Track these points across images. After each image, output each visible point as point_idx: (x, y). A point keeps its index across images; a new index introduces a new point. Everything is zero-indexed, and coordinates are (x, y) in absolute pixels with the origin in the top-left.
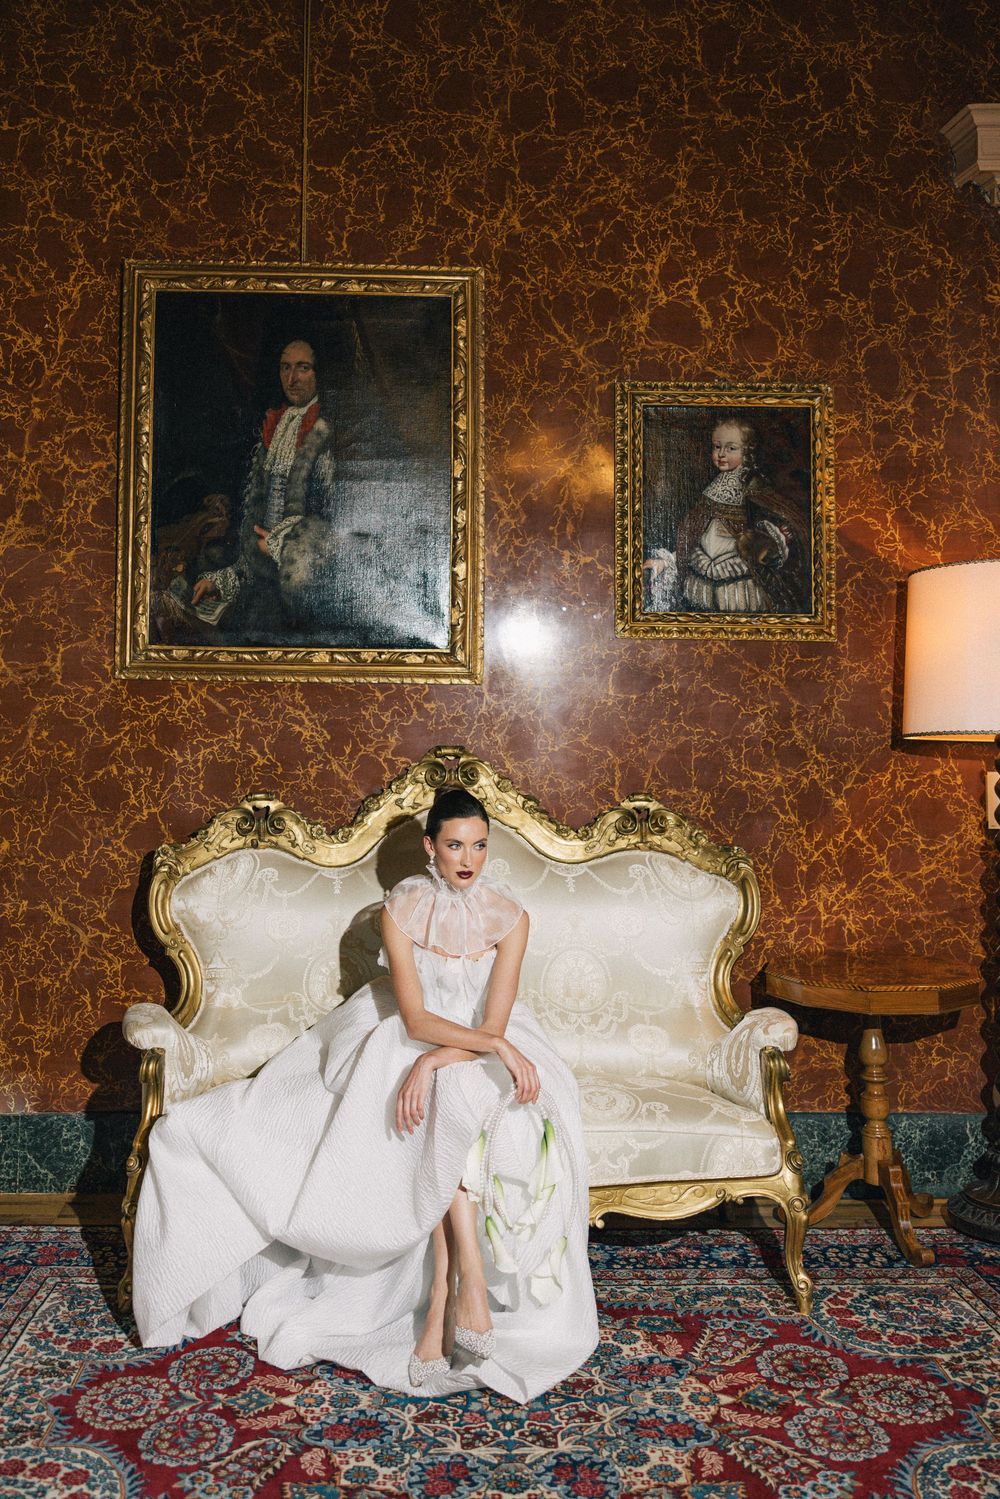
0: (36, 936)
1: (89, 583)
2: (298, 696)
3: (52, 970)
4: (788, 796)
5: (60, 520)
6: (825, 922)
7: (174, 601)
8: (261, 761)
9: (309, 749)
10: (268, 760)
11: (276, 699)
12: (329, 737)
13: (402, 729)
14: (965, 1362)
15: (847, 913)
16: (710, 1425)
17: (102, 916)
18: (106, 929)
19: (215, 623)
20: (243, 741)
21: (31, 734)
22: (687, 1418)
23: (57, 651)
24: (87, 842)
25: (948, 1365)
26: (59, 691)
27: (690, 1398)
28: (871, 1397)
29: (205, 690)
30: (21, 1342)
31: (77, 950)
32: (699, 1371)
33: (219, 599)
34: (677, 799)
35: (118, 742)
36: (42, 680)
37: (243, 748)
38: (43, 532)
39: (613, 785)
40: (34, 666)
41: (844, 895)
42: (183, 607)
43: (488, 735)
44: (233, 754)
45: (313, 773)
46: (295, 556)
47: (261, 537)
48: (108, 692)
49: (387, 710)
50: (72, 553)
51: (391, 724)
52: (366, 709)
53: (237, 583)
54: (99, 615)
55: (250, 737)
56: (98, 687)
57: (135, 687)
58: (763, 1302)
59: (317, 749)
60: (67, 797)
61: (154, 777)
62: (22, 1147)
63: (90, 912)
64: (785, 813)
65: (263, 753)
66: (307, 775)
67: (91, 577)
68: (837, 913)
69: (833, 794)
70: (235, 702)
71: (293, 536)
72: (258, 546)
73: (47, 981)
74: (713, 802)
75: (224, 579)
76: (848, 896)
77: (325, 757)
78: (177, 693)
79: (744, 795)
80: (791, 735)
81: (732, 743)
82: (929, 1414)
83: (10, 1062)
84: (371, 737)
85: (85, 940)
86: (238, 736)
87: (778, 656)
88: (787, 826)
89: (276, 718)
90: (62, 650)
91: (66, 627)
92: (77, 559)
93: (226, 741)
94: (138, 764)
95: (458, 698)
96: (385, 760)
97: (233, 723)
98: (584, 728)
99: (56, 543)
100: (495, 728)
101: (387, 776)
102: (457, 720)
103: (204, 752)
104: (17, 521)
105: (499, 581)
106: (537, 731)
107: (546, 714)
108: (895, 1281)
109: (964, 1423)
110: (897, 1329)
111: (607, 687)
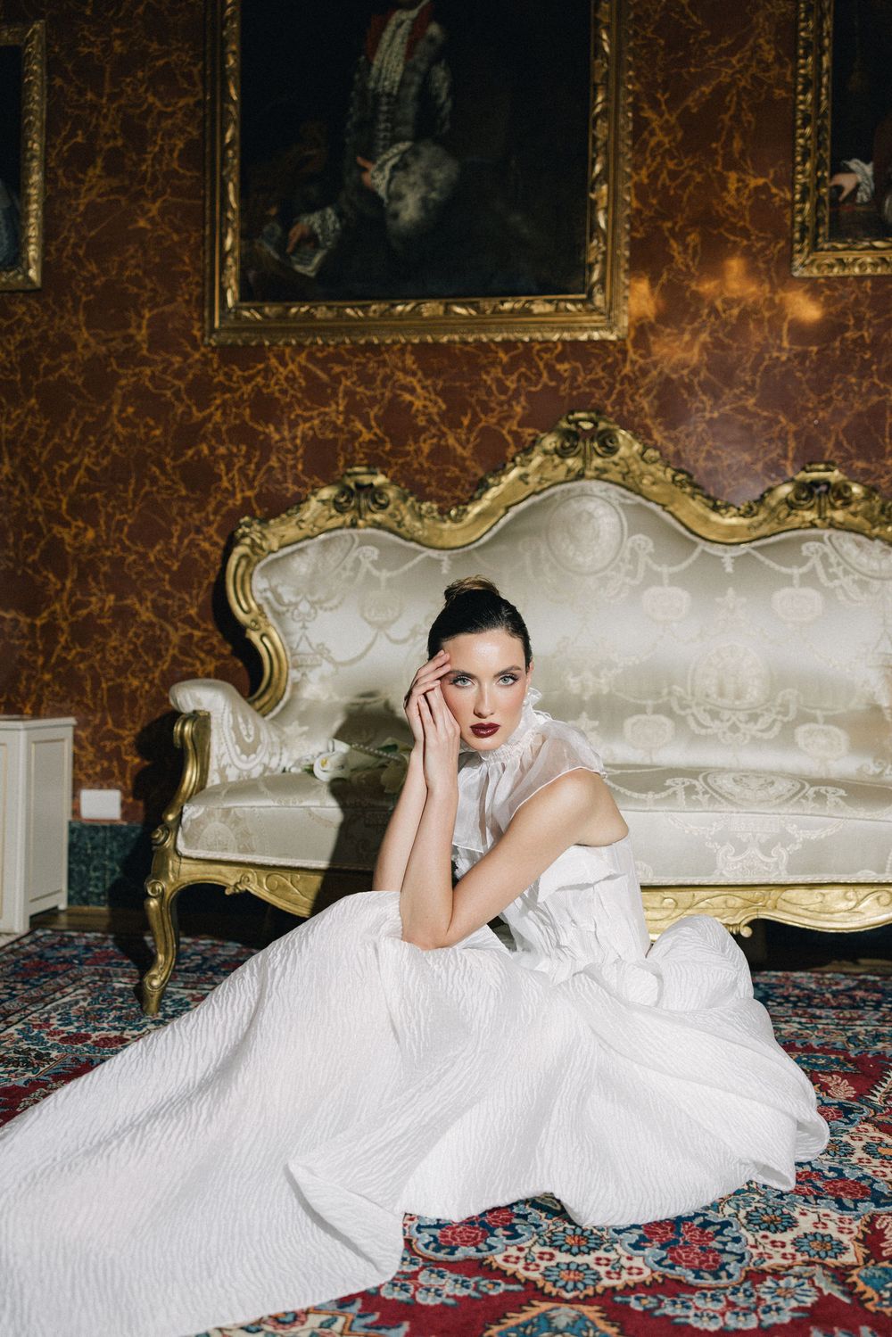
0: (124, 633)
1: (175, 237)
2: (410, 359)
3: (142, 671)
5: (144, 168)
7: (269, 249)
8: (367, 436)
9: (421, 421)
10: (375, 434)
11: (383, 363)
12: (444, 407)
13: (530, 395)
17: (193, 612)
18: (197, 627)
19: (313, 274)
20: (347, 412)
21: (115, 409)
22: (859, 1174)
23: (142, 317)
24: (176, 531)
26: (144, 362)
27: (865, 1149)
29: (304, 355)
31: (167, 650)
32: (879, 1118)
33: (317, 246)
34: (866, 472)
35: (208, 418)
36: (127, 350)
37: (347, 421)
38: (127, 182)
39: (785, 456)
40: (117, 334)
42: (277, 257)
43: (633, 401)
44: (336, 429)
45: (426, 448)
46: (404, 189)
47: (365, 170)
48: (197, 361)
49: (512, 374)
50: (158, 204)
51: (517, 391)
52: (488, 373)
53: (338, 226)
54: (187, 275)
55: (354, 409)
56: (186, 356)
57: (229, 354)
59: (430, 421)
60: (154, 481)
61: (248, 457)
62: (111, 858)
63: (181, 607)
65: (369, 427)
66: (418, 451)
67: (178, 230)
70: (337, 369)
71: (402, 166)
72: (360, 180)
73: (135, 683)
75: (323, 222)
77: (439, 430)
78: (274, 362)
83: (98, 769)
84: (493, 405)
85: (175, 638)
86: (341, 408)
89: (384, 386)
90: (147, 315)
91: (153, 290)
92: (163, 212)
93: (326, 414)
94: (231, 442)
95: (597, 356)
96: (510, 432)
97: (335, 394)
98: (750, 388)
99: (141, 194)
100: (642, 391)
101: (512, 450)
102: (595, 383)
103: (302, 428)
104: (98, 171)
105: (647, 213)
106: (691, 392)
107: (704, 374)
111: (780, 338)
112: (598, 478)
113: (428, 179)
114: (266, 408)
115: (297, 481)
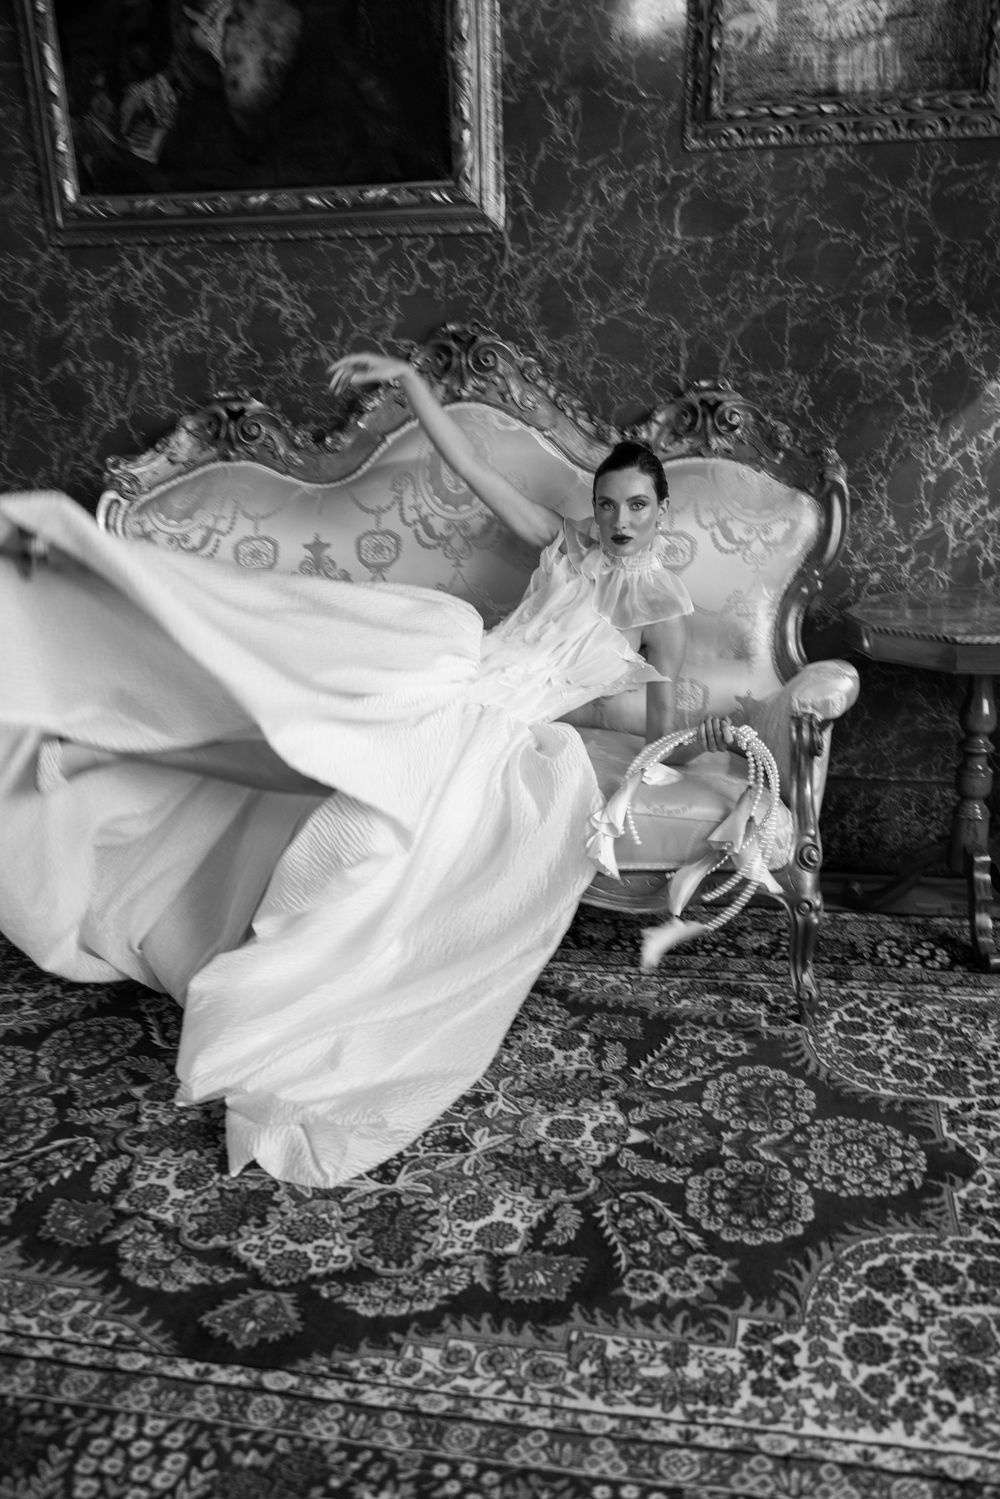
2: (272, 260)
4: (918, 377)
6: (954, 550)
7: (102, 129)
8: (235, 350)
9: (291, 332)
10: (245, 348)
11: (244, 264)
12: (312, 314)
13: (402, 299)
14: (974, 1113)
15: (985, 539)
16: (595, 1170)
20: (212, 323)
22: (572, 1159)
24: (55, 456)
25: (951, 1113)
28: (823, 1152)
29: (159, 256)
32: (627, 1095)
33: (154, 124)
34: (763, 385)
35: (68, 331)
37: (214, 333)
39: (677, 369)
41: (983, 513)
42: (111, 138)
43: (513, 305)
44: (203, 342)
45: (299, 363)
46: (242, 50)
48: (47, 264)
49: (382, 275)
51: (389, 296)
52: (356, 275)
53: (174, 99)
54: (19, 158)
55: (219, 319)
56: (35, 258)
57: (80, 256)
58: (763, 1007)
59: (301, 332)
60: (24, 402)
61: (116, 375)
64: (912, 401)
65: (237, 340)
66: (291, 367)
68: (971, 538)
69: (984, 373)
70: (196, 272)
72: (191, 38)
74: (813, 390)
75: (155, 93)
76: (990, 516)
77: (312, 343)
78: (128, 264)
79: (857, 378)
80: (934, 285)
81: (847, 305)
82: (887, 1184)
84: (365, 312)
86: (206, 318)
87: (922, 163)
88: (913, 420)
89: (248, 292)
93: (190, 324)
94: (97, 359)
95: (471, 252)
97: (197, 301)
98: (639, 289)
100: (522, 294)
102: (471, 285)
103: (168, 340)
105: (522, 70)
106: (578, 297)
107: (589, 271)
108: (944, 989)
109: (928, 1201)
110: (910, 1055)
111: (673, 230)
112: (477, 400)
113: (267, 35)
114: (127, 318)
115: (170, 402)
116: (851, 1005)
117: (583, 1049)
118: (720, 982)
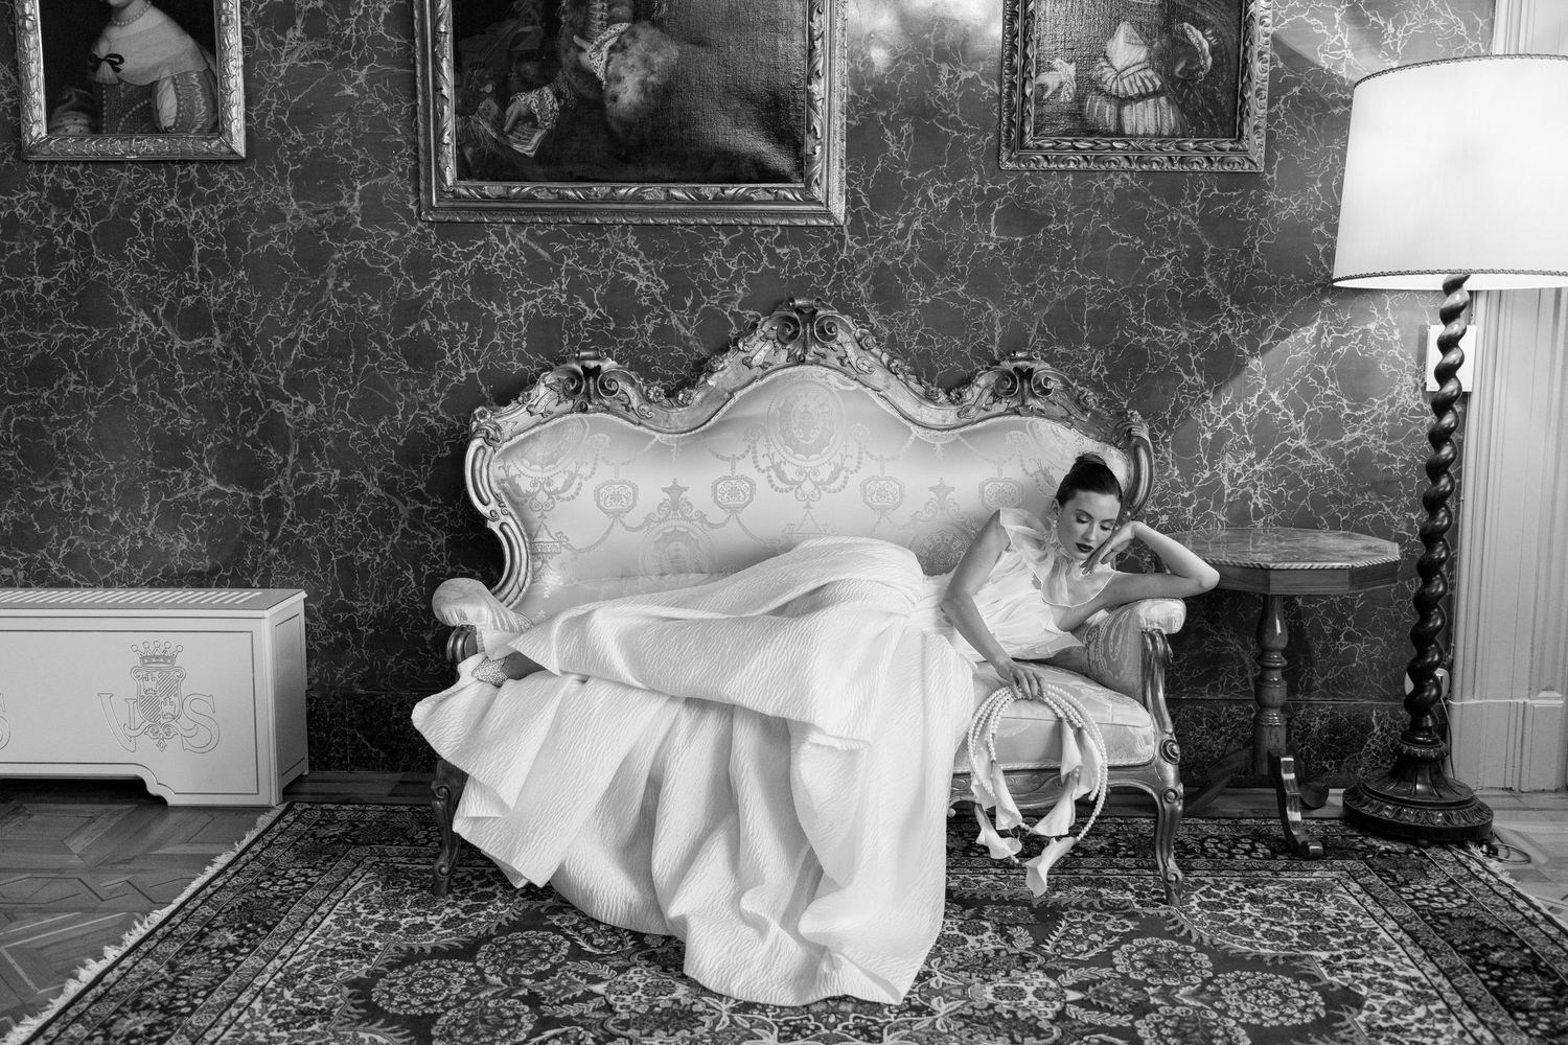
0: (351, 507)
1: (386, 108)
2: (631, 240)
3: (372, 544)
4: (1194, 354)
5: (348, 32)
6: (1229, 496)
7: (485, 127)
8: (590, 315)
9: (645, 301)
10: (599, 313)
11: (606, 243)
12: (666, 287)
13: (750, 277)
14: (1344, 961)
15: (1255, 487)
16: (1053, 1021)
17: (421, 486)
18: (427, 502)
19: (532, 154)
20: (570, 291)
21: (331, 285)
22: (1028, 1014)
23: (355, 189)
24: (400, 406)
25: (1324, 963)
26: (359, 235)
27: (1035, 993)
28: (1235, 996)
29: (524, 233)
30: (327, 922)
31: (397, 524)
32: (1048, 965)
33: (535, 125)
34: (1065, 357)
35: (429, 294)
36: (339, 223)
37: (570, 300)
38: (330, 46)
39: (993, 343)
40: (329, 206)
41: (1252, 466)
42: (494, 135)
43: (850, 285)
44: (559, 307)
45: (650, 328)
46: (623, 71)
47: (582, 50)
48: (414, 236)
49: (733, 256)
50: (364, 71)
51: (738, 274)
52: (710, 256)
53: (556, 106)
54: (399, 146)
55: (577, 287)
56: (403, 231)
57: (446, 229)
58: (1128, 893)
59: (653, 301)
60: (375, 356)
61: (471, 334)
62: (350, 725)
63: (408, 482)
64: (1190, 373)
65: (593, 307)
66: (642, 330)
67: (388, 100)
68: (1243, 486)
69: (1247, 351)
70: (559, 248)
71: (619, 48)
72: (579, 61)
73: (366, 556)
74: (1107, 361)
75: (541, 101)
76: (1257, 467)
77: (663, 310)
78: (494, 239)
79: (1144, 352)
80: (1204, 282)
81: (1133, 294)
82: (1298, 1015)
83: (332, 639)
84: (715, 287)
85: (404, 512)
86: (564, 287)
87: (1191, 188)
88: (1191, 388)
89: (607, 266)
90: (359, 188)
91: (362, 161)
92: (371, 79)
93: (550, 292)
94: (452, 318)
95: (815, 241)
96: (732, 313)
97: (557, 272)
98: (960, 275)
99: (346, 60)
100: (858, 276)
101: (734, 331)
102: (813, 267)
103: (525, 305)
104: (298, 34)
105: (863, 102)
106: (907, 280)
107: (917, 260)
108: (1276, 873)
109: (1336, 1025)
110: (1272, 923)
111: (988, 228)
112: (817, 363)
113: (646, 61)
114: (486, 284)
115: (522, 358)
116: (1204, 889)
117: (989, 933)
118: (1082, 877)
